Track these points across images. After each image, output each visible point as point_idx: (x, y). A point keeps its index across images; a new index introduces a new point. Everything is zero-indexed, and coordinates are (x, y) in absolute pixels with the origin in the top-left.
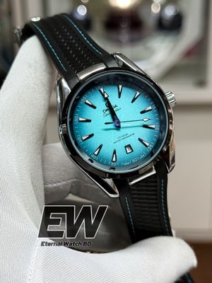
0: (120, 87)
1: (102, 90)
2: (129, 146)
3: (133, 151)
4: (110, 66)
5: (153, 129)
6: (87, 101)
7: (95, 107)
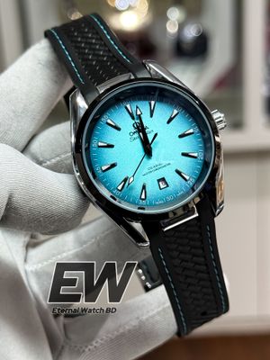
0: (153, 103)
1: (128, 106)
2: (163, 179)
3: (168, 186)
4: (140, 76)
5: (195, 157)
6: (109, 121)
7: (119, 129)
